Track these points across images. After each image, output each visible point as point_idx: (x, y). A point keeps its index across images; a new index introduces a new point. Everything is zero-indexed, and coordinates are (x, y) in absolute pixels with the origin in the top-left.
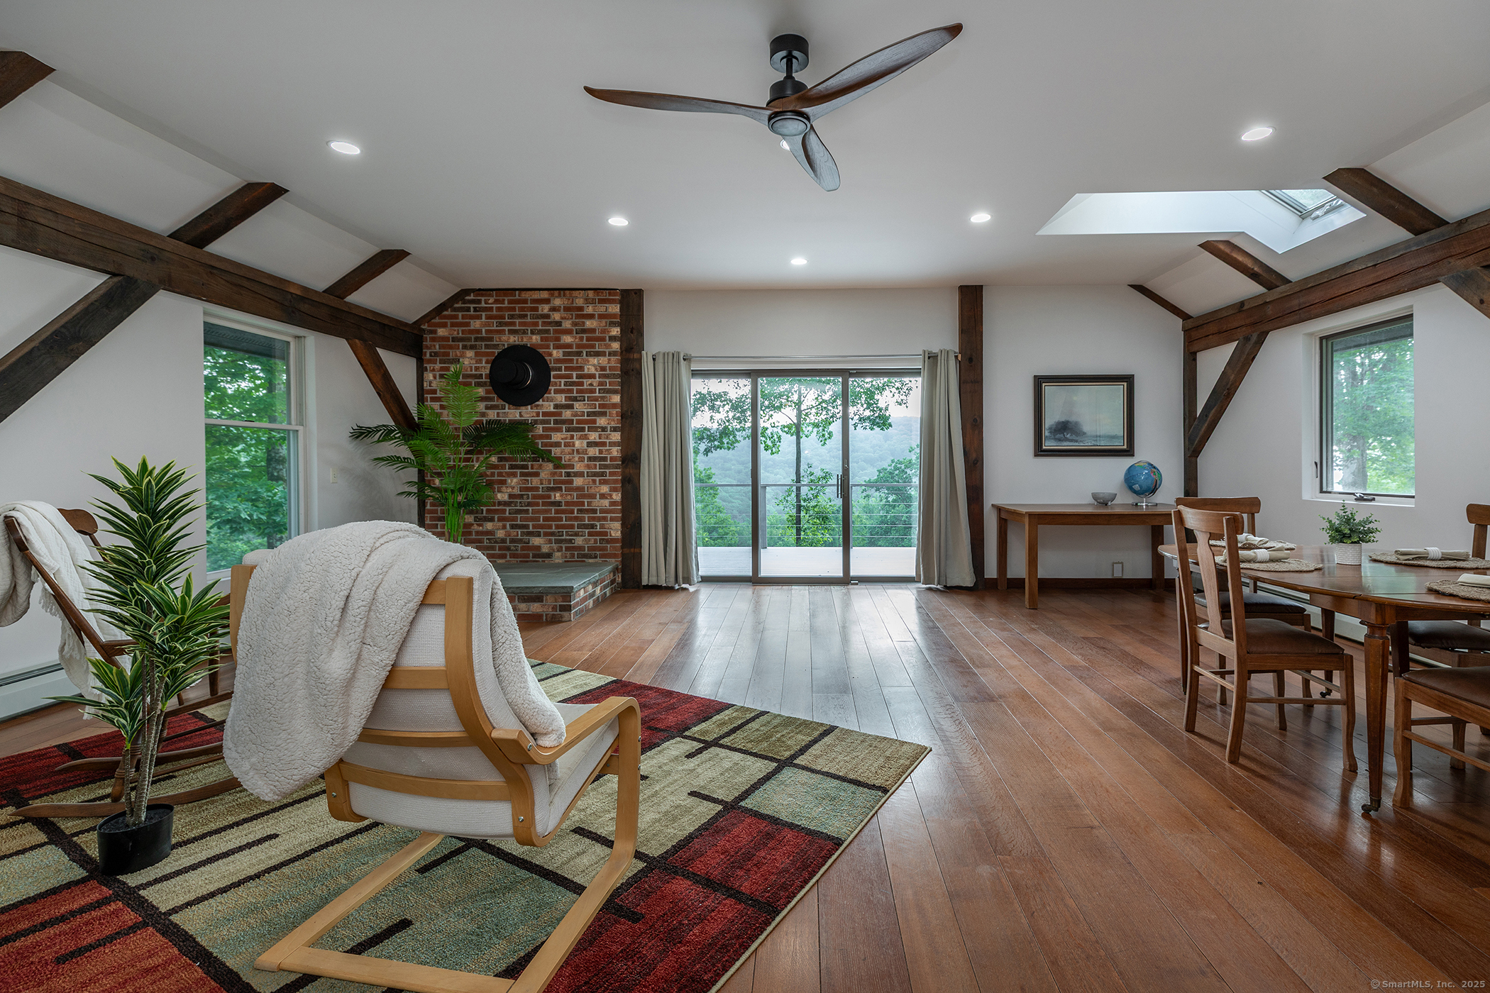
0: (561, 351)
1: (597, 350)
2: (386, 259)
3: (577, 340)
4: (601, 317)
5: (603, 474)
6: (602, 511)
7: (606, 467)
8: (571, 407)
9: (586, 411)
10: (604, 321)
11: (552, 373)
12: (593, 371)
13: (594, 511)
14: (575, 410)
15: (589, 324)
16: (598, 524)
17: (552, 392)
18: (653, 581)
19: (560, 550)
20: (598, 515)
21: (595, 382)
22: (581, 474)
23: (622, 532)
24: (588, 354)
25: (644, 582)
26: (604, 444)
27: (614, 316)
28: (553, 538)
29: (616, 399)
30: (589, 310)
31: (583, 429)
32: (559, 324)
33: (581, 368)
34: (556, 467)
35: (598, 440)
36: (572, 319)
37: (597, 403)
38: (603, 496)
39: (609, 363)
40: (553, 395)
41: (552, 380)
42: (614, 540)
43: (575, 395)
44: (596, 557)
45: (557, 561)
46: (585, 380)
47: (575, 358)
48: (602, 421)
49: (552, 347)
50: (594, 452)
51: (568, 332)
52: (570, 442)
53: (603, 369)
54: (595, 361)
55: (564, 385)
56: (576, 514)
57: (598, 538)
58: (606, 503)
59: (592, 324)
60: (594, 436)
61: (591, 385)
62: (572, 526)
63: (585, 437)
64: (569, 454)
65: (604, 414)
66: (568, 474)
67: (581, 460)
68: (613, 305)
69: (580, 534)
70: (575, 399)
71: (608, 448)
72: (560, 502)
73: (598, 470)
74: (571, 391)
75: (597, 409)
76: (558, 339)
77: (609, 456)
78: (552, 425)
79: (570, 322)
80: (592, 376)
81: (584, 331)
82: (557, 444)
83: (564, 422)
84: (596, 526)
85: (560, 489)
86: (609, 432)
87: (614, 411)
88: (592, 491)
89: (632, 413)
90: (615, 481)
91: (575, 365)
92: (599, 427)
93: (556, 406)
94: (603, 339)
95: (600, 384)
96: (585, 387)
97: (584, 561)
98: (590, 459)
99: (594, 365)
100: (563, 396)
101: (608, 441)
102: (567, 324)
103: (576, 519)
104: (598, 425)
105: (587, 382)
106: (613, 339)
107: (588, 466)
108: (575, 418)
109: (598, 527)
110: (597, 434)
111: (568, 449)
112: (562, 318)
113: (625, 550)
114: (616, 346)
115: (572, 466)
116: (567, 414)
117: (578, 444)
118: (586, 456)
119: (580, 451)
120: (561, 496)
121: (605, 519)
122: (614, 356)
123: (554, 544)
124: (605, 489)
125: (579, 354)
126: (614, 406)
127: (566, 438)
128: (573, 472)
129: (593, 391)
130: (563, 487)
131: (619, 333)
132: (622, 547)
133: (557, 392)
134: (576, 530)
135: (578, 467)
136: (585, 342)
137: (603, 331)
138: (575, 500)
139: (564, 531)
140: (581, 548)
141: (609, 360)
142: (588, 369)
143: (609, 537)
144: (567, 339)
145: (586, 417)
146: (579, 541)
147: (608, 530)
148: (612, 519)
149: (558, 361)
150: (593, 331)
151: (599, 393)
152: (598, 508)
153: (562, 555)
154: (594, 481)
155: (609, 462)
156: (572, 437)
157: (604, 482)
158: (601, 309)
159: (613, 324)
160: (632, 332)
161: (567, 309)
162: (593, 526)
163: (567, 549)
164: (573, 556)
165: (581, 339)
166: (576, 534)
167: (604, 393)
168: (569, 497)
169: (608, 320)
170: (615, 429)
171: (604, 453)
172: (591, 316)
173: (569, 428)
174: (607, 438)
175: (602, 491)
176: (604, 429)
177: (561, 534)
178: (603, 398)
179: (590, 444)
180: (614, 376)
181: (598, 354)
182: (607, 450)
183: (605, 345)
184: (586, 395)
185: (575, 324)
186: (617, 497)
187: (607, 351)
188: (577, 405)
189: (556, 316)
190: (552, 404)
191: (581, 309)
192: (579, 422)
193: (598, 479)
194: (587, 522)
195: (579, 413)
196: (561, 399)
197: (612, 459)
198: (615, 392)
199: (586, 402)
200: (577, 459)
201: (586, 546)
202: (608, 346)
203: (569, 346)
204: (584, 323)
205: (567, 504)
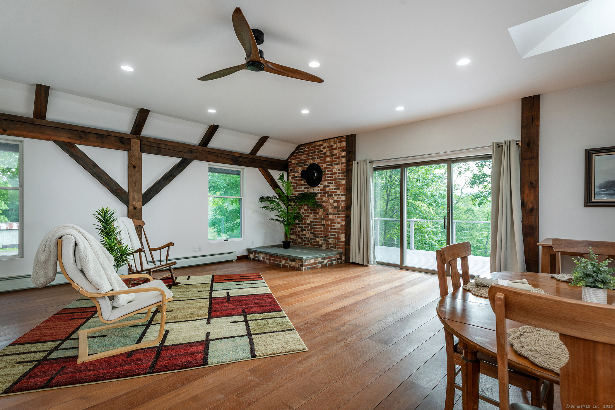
0: (326, 164)
1: (337, 162)
2: (263, 140)
3: (331, 159)
4: (339, 148)
5: (338, 214)
6: (339, 229)
7: (340, 211)
8: (328, 186)
9: (333, 188)
10: (340, 150)
11: (323, 173)
12: (336, 171)
13: (335, 229)
14: (330, 187)
15: (335, 152)
16: (337, 234)
17: (323, 181)
18: (354, 261)
19: (324, 244)
20: (337, 231)
21: (336, 175)
22: (331, 214)
23: (345, 238)
24: (335, 164)
25: (351, 261)
26: (339, 201)
27: (343, 147)
28: (323, 239)
29: (344, 182)
30: (335, 146)
31: (332, 195)
32: (325, 153)
33: (332, 170)
34: (324, 211)
35: (337, 200)
36: (329, 151)
37: (337, 184)
38: (338, 223)
39: (341, 167)
40: (323, 182)
41: (323, 176)
42: (342, 242)
43: (330, 181)
44: (336, 248)
45: (324, 248)
46: (333, 175)
47: (330, 166)
48: (338, 192)
49: (323, 163)
50: (336, 204)
51: (328, 156)
52: (328, 201)
53: (339, 170)
54: (336, 167)
55: (327, 178)
56: (329, 230)
57: (337, 240)
58: (339, 226)
59: (336, 152)
60: (336, 198)
61: (335, 177)
62: (328, 235)
63: (333, 199)
64: (328, 205)
65: (339, 189)
66: (327, 214)
67: (332, 208)
68: (343, 143)
69: (331, 238)
70: (330, 183)
71: (340, 203)
72: (325, 225)
73: (337, 212)
74: (329, 180)
75: (337, 187)
76: (325, 160)
77: (341, 206)
78: (323, 194)
79: (329, 152)
80: (335, 173)
81: (333, 155)
82: (324, 202)
83: (326, 193)
84: (336, 235)
85: (325, 219)
86: (341, 196)
87: (343, 187)
88: (335, 221)
89: (349, 188)
90: (343, 217)
91: (330, 169)
92: (337, 194)
93: (324, 187)
94: (339, 158)
95: (338, 176)
96: (333, 178)
97: (332, 249)
98: (335, 207)
99: (336, 169)
100: (326, 182)
101: (340, 200)
102: (328, 153)
103: (330, 232)
104: (337, 193)
105: (334, 176)
106: (343, 157)
107: (334, 211)
108: (330, 191)
109: (337, 236)
110: (337, 197)
111: (327, 203)
112: (326, 151)
113: (346, 246)
114: (344, 160)
115: (328, 210)
116: (327, 189)
117: (331, 201)
118: (333, 206)
119: (331, 204)
120: (325, 222)
121: (339, 232)
122: (343, 164)
123: (323, 241)
124: (339, 220)
125: (331, 165)
126: (343, 185)
127: (327, 199)
128: (329, 213)
129: (335, 180)
130: (326, 218)
131: (345, 154)
132: (345, 245)
133: (325, 181)
134: (330, 236)
135: (331, 211)
136: (333, 159)
137: (340, 154)
138: (330, 224)
139: (326, 236)
140: (331, 244)
141: (341, 166)
142: (334, 170)
143: (340, 240)
144: (328, 159)
145: (333, 190)
146: (331, 241)
147: (340, 237)
148: (342, 233)
149: (325, 168)
150: (336, 154)
151: (338, 180)
152: (337, 228)
153: (325, 246)
154: (336, 216)
155: (341, 209)
156: (329, 199)
157: (339, 217)
158: (339, 145)
159: (343, 151)
160: (350, 153)
161: (328, 147)
162: (335, 235)
163: (327, 243)
164: (328, 247)
165: (332, 158)
166: (330, 238)
167: (339, 180)
168: (327, 223)
169: (341, 149)
170: (343, 195)
171: (339, 205)
172: (335, 149)
173: (328, 195)
174: (340, 199)
175: (338, 221)
176: (339, 195)
177: (325, 237)
178: (339, 182)
179: (335, 201)
180: (343, 173)
181: (338, 164)
182: (340, 204)
183: (340, 160)
184: (334, 181)
185: (330, 153)
186: (343, 223)
187: (341, 162)
188: (330, 185)
189: (325, 151)
190: (323, 185)
191: (332, 146)
192: (331, 192)
193: (337, 216)
194: (333, 233)
195: (331, 189)
196: (326, 183)
197: (342, 207)
198: (343, 179)
199: (334, 184)
200: (330, 207)
201: (333, 243)
202: (341, 160)
203: (328, 162)
204: (333, 152)
205: (327, 225)
